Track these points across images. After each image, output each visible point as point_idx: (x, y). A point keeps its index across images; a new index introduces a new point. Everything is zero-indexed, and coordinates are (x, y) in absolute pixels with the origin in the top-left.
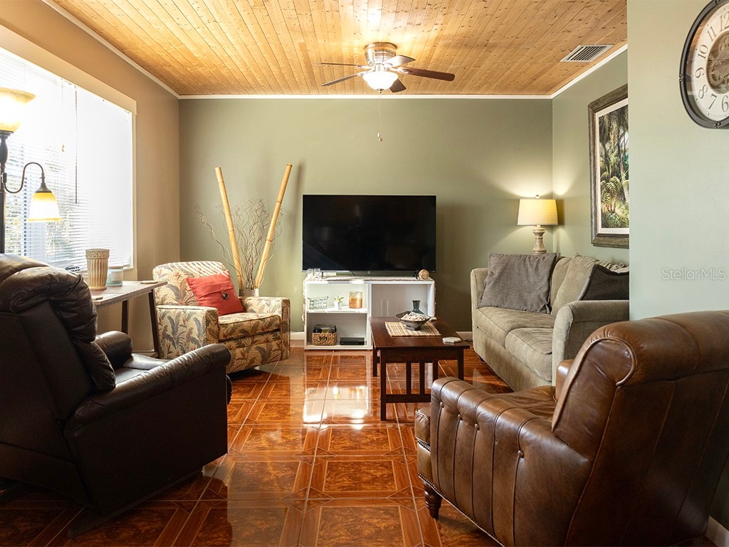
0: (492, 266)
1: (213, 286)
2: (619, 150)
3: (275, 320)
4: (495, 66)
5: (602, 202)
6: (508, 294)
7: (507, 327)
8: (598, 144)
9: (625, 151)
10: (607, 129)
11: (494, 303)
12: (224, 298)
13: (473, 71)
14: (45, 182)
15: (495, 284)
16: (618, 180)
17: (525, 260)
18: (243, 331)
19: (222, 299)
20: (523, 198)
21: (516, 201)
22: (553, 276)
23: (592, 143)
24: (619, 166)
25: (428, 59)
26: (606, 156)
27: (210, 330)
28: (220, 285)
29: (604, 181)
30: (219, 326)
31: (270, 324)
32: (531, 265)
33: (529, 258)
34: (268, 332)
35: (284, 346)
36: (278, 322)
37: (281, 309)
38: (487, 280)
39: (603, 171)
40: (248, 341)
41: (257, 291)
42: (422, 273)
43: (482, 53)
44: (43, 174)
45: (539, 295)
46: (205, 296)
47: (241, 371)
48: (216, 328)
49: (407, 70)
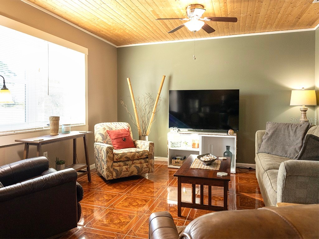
0: (268, 129)
1: (119, 135)
3: (145, 153)
4: (269, 11)
6: (276, 146)
7: (266, 168)
11: (267, 151)
12: (124, 140)
13: (256, 17)
14: (6, 84)
15: (268, 140)
18: (126, 157)
19: (122, 141)
20: (293, 90)
25: (226, 11)
27: (108, 156)
28: (122, 134)
30: (114, 154)
31: (142, 155)
32: (292, 130)
33: (292, 125)
34: (141, 159)
35: (150, 166)
36: (147, 154)
37: (149, 147)
38: (264, 137)
40: (130, 162)
41: (147, 137)
42: (230, 131)
43: (257, 4)
44: (4, 81)
45: (296, 148)
46: (114, 139)
47: (126, 177)
48: (112, 156)
49: (210, 19)
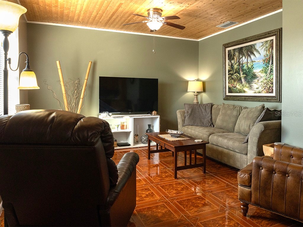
0: (187, 109)
2: (239, 63)
5: (229, 83)
6: (196, 120)
7: (208, 134)
8: (227, 61)
9: (243, 64)
10: (233, 55)
11: (190, 124)
16: (238, 75)
17: (200, 106)
20: (190, 81)
21: (187, 82)
22: (213, 112)
23: (224, 60)
24: (239, 69)
26: (232, 65)
29: (230, 75)
32: (203, 108)
38: (186, 114)
39: (229, 71)
42: (154, 112)
45: (208, 120)
